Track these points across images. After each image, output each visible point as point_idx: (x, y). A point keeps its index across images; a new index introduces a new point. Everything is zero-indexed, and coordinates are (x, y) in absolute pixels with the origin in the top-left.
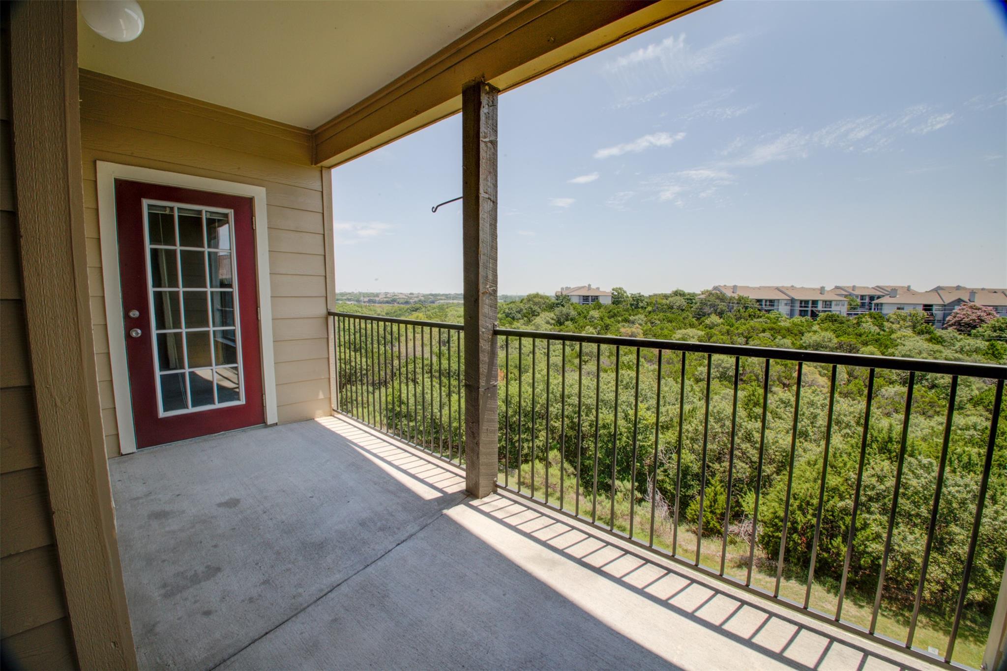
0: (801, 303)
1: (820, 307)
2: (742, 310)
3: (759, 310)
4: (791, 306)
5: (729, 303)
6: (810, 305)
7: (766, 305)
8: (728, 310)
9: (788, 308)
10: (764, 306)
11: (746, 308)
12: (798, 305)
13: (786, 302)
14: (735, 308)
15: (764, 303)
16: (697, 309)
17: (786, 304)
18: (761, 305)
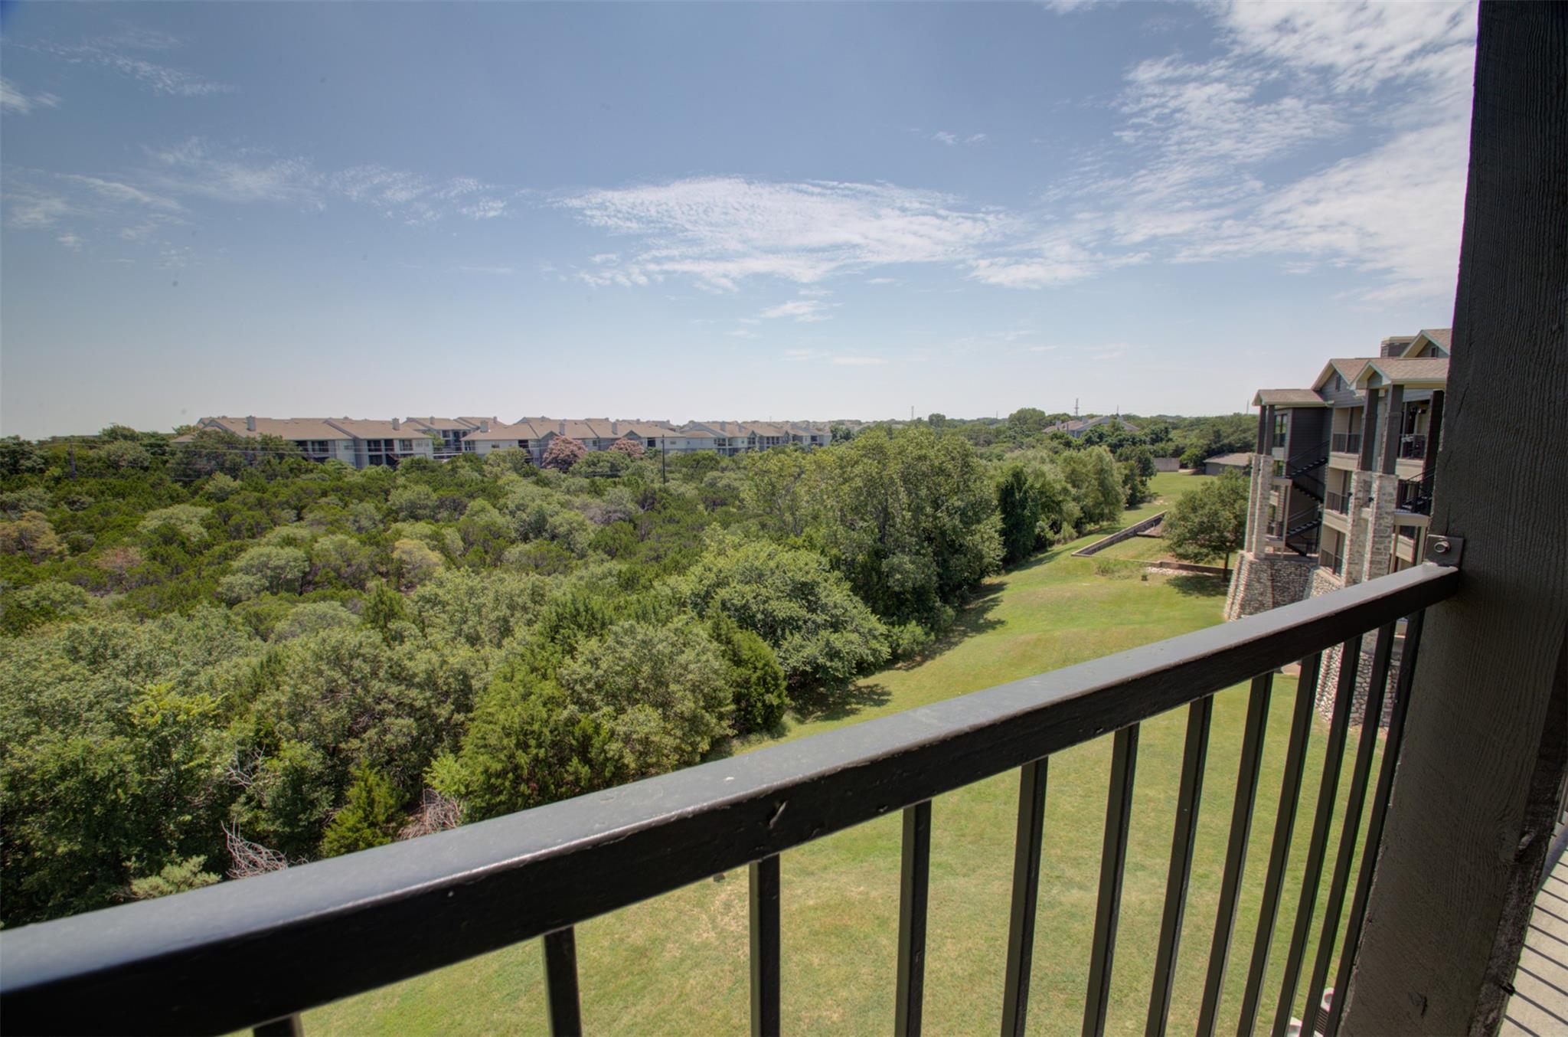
0: (369, 445)
1: (397, 449)
2: (275, 461)
3: (304, 458)
4: (356, 450)
5: (246, 449)
6: (383, 447)
7: (314, 450)
8: (246, 462)
9: (352, 453)
10: (311, 452)
11: (281, 457)
12: (365, 447)
13: (345, 444)
14: (259, 459)
15: (310, 447)
16: (178, 464)
17: (347, 448)
18: (306, 450)
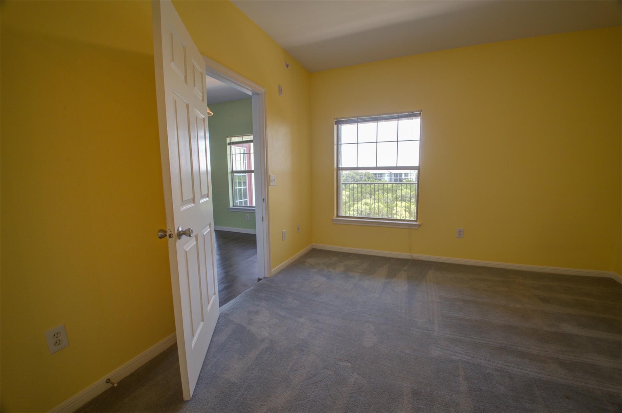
0: (395, 175)
1: (403, 177)
2: (367, 180)
3: (375, 179)
4: (390, 177)
5: (361, 176)
6: (399, 176)
7: (378, 176)
8: (360, 179)
9: (389, 178)
10: (377, 177)
11: (369, 178)
12: (393, 176)
13: (387, 174)
14: (364, 179)
15: (377, 176)
16: (344, 179)
17: (388, 176)
18: (376, 176)
